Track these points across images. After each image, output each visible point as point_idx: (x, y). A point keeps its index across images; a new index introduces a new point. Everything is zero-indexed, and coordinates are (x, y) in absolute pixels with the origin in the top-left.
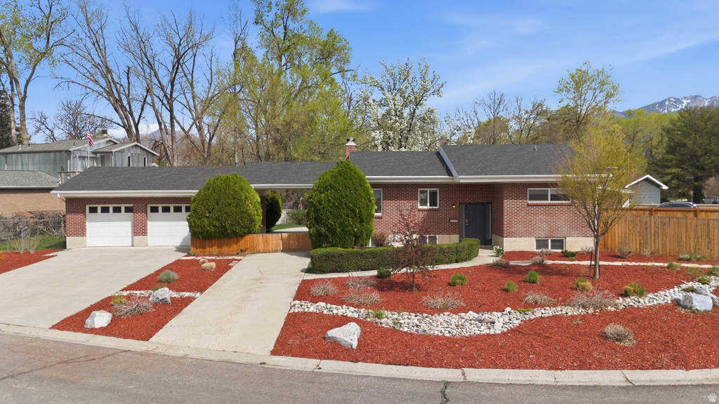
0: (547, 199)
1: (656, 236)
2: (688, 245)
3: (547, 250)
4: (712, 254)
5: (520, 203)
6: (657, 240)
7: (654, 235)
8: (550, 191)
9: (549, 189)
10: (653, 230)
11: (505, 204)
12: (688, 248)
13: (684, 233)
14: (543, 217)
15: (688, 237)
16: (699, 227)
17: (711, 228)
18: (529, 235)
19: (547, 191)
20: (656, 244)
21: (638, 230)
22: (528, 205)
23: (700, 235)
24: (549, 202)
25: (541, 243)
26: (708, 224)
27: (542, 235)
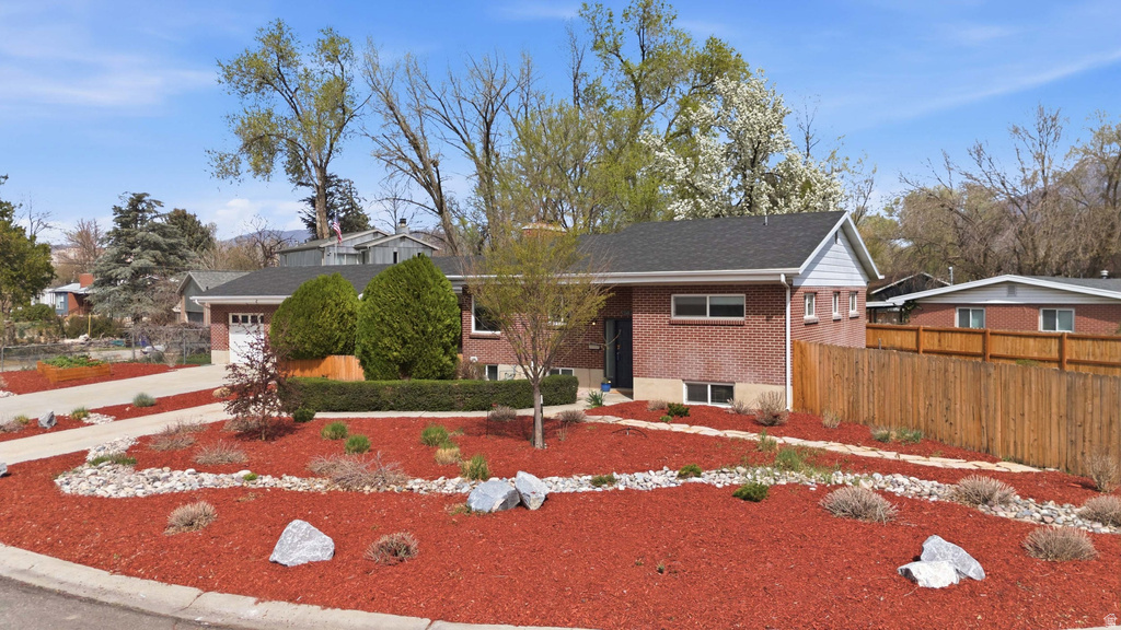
0: (705, 314)
1: (871, 387)
2: (916, 413)
3: (705, 404)
4: (953, 434)
5: (659, 319)
6: (871, 397)
7: (868, 387)
8: (710, 299)
9: (708, 296)
10: (866, 378)
11: (635, 321)
12: (916, 417)
13: (910, 386)
14: (695, 344)
15: (915, 393)
16: (933, 375)
17: (951, 377)
18: (673, 375)
19: (705, 298)
20: (871, 407)
21: (846, 376)
22: (672, 324)
23: (933, 392)
24: (708, 318)
25: (696, 391)
26: (946, 371)
27: (696, 375)
